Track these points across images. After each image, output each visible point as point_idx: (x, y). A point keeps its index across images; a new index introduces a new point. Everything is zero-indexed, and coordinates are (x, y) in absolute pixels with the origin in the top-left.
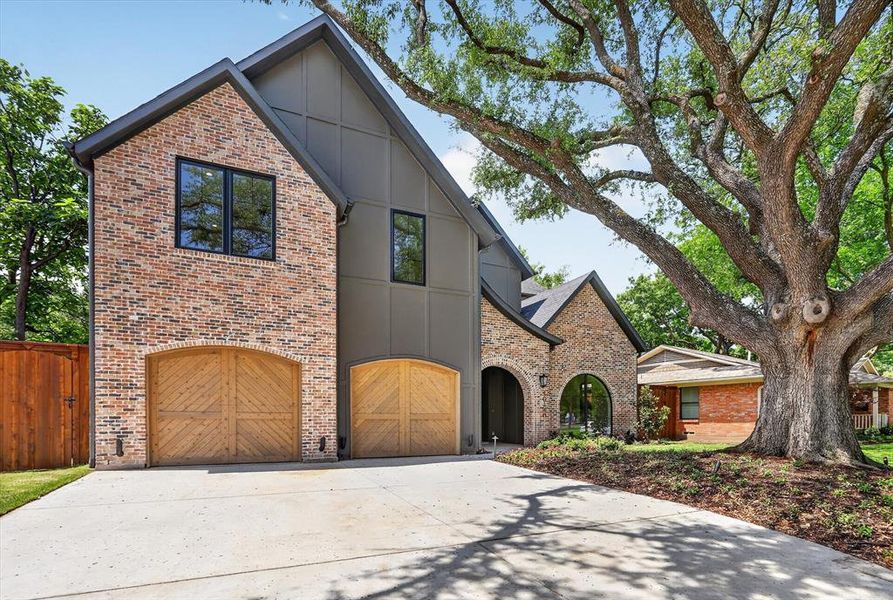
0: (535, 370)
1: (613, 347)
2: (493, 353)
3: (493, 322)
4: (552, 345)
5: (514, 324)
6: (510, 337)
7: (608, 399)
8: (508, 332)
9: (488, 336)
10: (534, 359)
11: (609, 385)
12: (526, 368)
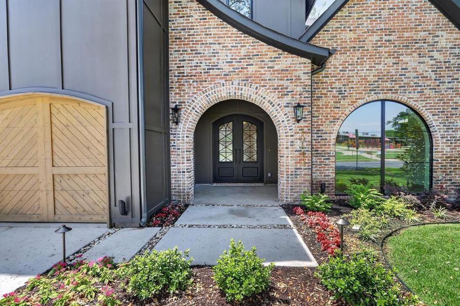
0: (288, 99)
1: (436, 55)
2: (223, 81)
3: (221, 40)
4: (319, 61)
5: (251, 39)
6: (248, 57)
7: (426, 134)
8: (243, 52)
9: (214, 60)
10: (285, 83)
11: (427, 115)
12: (273, 97)
